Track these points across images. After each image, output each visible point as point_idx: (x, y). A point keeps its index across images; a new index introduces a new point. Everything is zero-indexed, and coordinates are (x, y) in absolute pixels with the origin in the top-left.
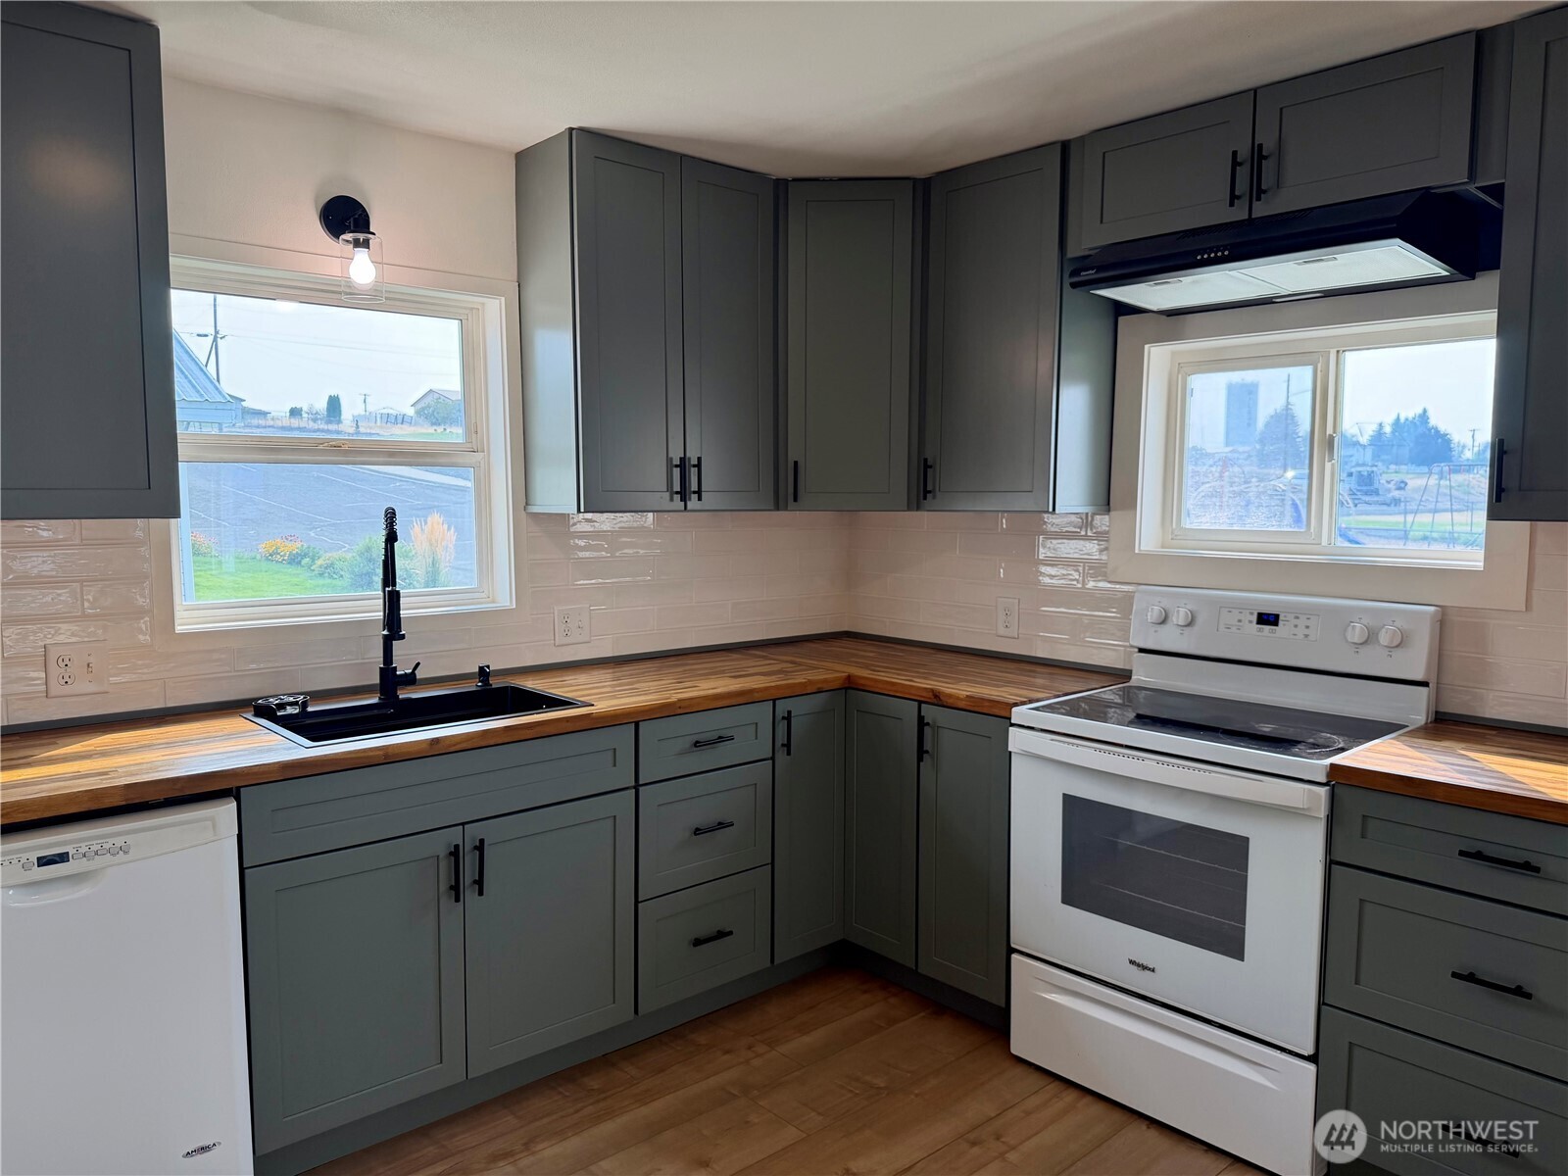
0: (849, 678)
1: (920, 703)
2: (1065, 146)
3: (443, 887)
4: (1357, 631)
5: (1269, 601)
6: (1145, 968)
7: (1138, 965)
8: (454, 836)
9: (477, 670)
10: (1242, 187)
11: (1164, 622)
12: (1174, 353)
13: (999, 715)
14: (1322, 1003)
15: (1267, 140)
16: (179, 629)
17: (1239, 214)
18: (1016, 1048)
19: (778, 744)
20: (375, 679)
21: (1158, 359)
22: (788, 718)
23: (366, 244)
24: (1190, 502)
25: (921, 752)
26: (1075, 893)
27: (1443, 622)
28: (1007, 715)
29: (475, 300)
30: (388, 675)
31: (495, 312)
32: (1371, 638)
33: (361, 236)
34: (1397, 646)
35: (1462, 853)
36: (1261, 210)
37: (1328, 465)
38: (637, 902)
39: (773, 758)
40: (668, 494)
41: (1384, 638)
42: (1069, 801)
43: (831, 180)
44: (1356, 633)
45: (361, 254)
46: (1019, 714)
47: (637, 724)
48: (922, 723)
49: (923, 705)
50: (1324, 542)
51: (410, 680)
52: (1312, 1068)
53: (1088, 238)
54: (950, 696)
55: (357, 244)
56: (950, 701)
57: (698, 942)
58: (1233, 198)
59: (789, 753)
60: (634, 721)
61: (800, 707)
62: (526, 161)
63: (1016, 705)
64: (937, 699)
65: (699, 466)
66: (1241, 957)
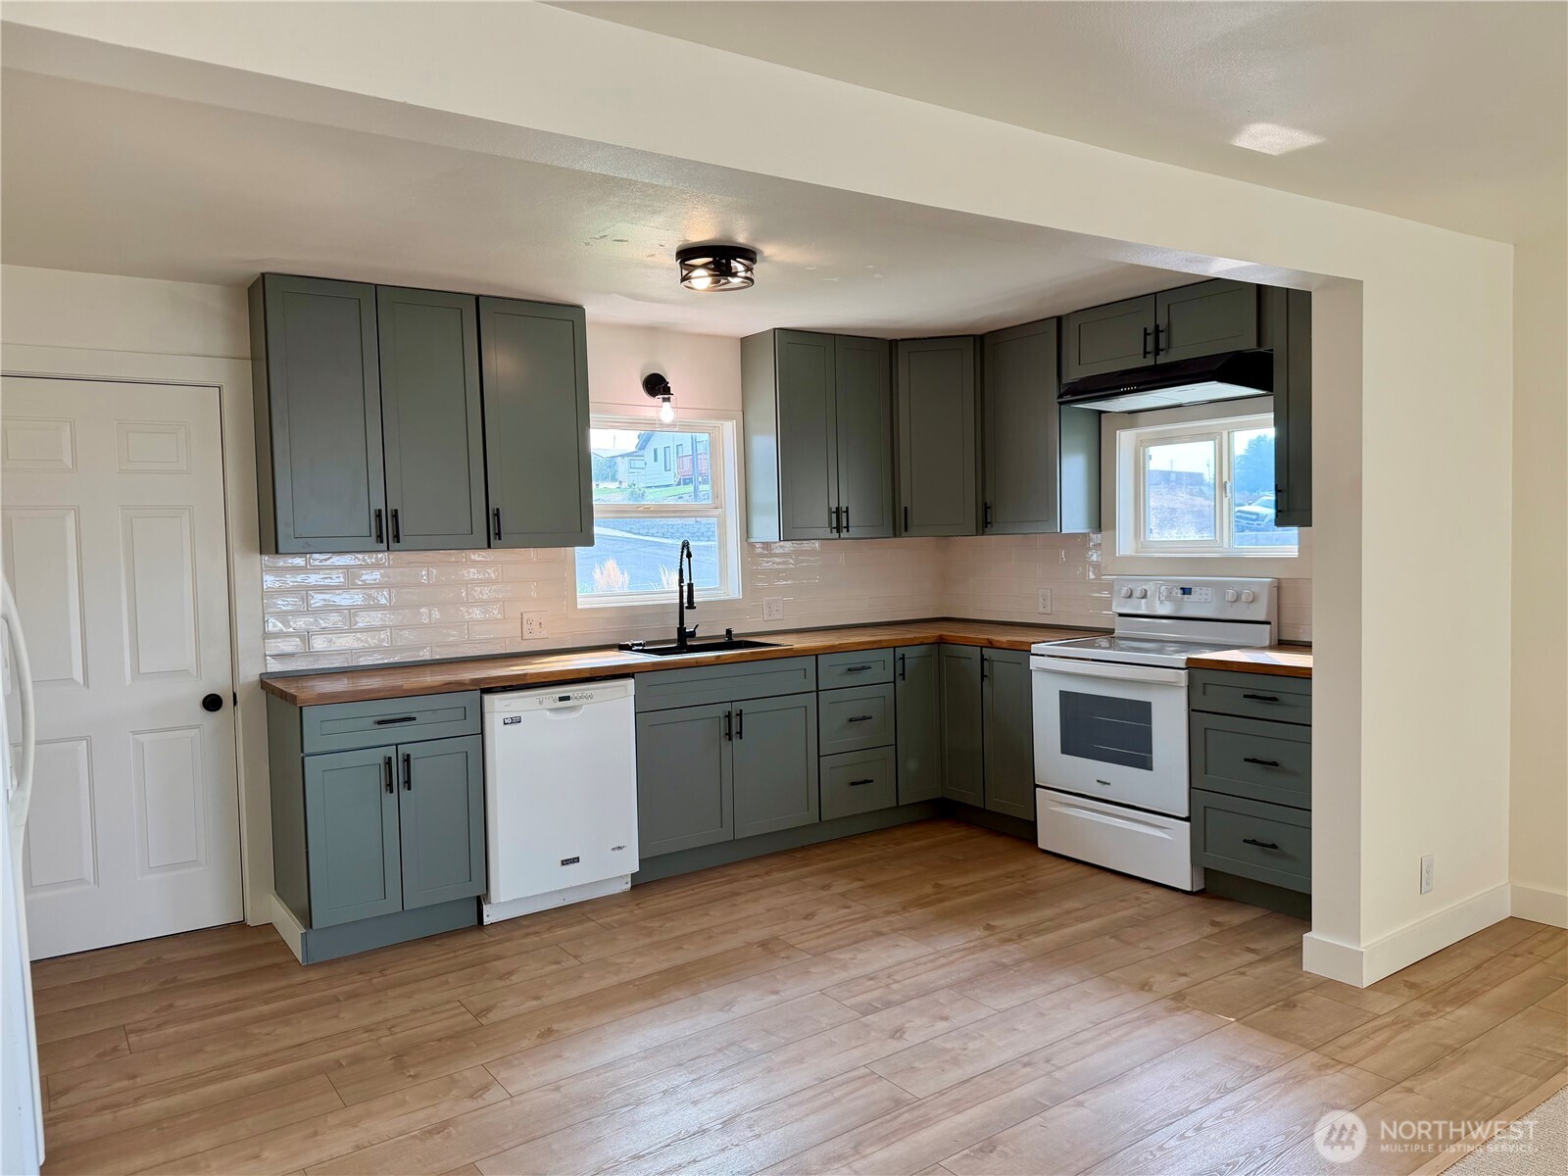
0: (940, 636)
1: (982, 647)
2: (1059, 319)
3: (722, 734)
4: (1230, 595)
5: (1187, 580)
6: (1105, 783)
7: (1102, 782)
8: (727, 707)
9: (725, 633)
10: (1150, 347)
11: (1130, 596)
12: (1137, 434)
13: (1025, 651)
14: (1190, 787)
15: (1162, 323)
16: (579, 607)
17: (1149, 361)
18: (1041, 845)
19: (897, 675)
20: (675, 636)
21: (1125, 440)
22: (903, 658)
23: (668, 400)
24: (1153, 521)
25: (983, 676)
26: (1067, 748)
27: (1278, 587)
28: (1027, 649)
29: (718, 423)
30: (681, 630)
31: (729, 430)
32: (1238, 599)
33: (667, 396)
34: (1252, 602)
35: (1245, 696)
36: (1162, 359)
37: (1225, 501)
38: (819, 756)
39: (894, 682)
40: (829, 529)
41: (1244, 598)
42: (1064, 695)
43: (924, 339)
44: (1230, 594)
45: (667, 404)
46: (1035, 648)
47: (817, 656)
48: (983, 659)
49: (984, 649)
50: (1226, 546)
51: (692, 634)
52: (1188, 824)
53: (1074, 373)
54: (998, 641)
55: (664, 400)
56: (998, 645)
57: (853, 784)
58: (1145, 353)
59: (904, 679)
60: (815, 654)
61: (911, 653)
62: (747, 343)
63: (1034, 643)
64: (991, 644)
65: (847, 512)
66: (1152, 770)
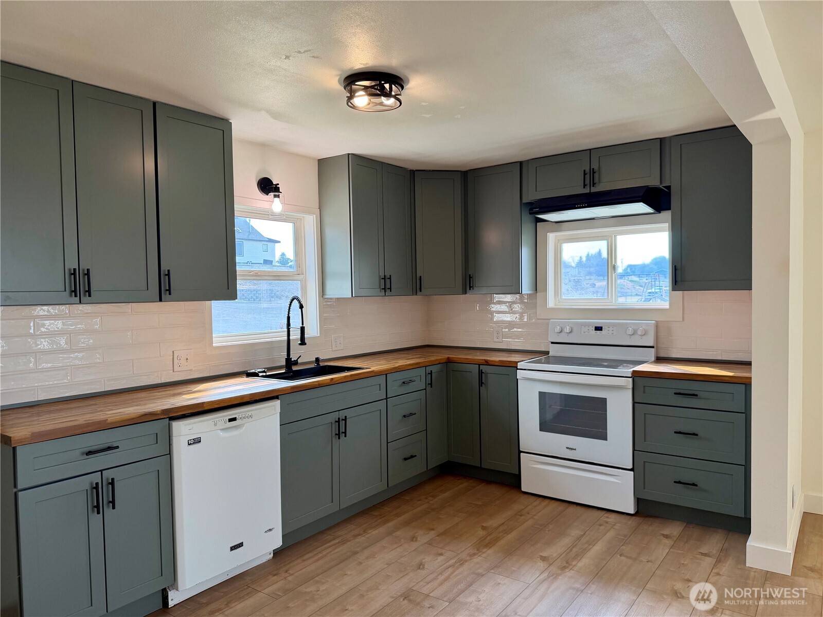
0: (448, 358)
1: (479, 365)
2: (521, 163)
3: (334, 434)
5: (599, 322)
6: (572, 449)
7: (570, 449)
8: (335, 416)
9: (315, 360)
10: (587, 182)
11: (561, 332)
12: (556, 236)
13: (514, 366)
14: (634, 450)
15: (595, 166)
16: (214, 345)
17: (587, 191)
18: (523, 489)
19: (427, 383)
20: (284, 363)
21: (552, 237)
22: (431, 373)
23: (278, 196)
24: (564, 288)
25: (481, 383)
26: (544, 427)
27: (657, 326)
28: (515, 366)
29: (300, 215)
30: (288, 360)
31: (310, 221)
32: (635, 333)
33: (277, 194)
34: (644, 335)
35: (675, 394)
36: (594, 190)
37: (614, 275)
38: (387, 443)
39: (425, 389)
40: (379, 290)
41: (639, 332)
42: (542, 395)
43: (430, 171)
44: (630, 331)
45: (277, 199)
46: (520, 365)
47: (386, 374)
48: (481, 373)
49: (481, 366)
50: (614, 302)
51: (296, 363)
52: (632, 473)
53: (532, 195)
54: (492, 361)
55: (275, 196)
56: (492, 363)
57: (405, 459)
58: (585, 186)
59: (431, 387)
61: (435, 369)
62: (324, 165)
63: (518, 362)
64: (487, 363)
65: (390, 278)
66: (606, 439)
